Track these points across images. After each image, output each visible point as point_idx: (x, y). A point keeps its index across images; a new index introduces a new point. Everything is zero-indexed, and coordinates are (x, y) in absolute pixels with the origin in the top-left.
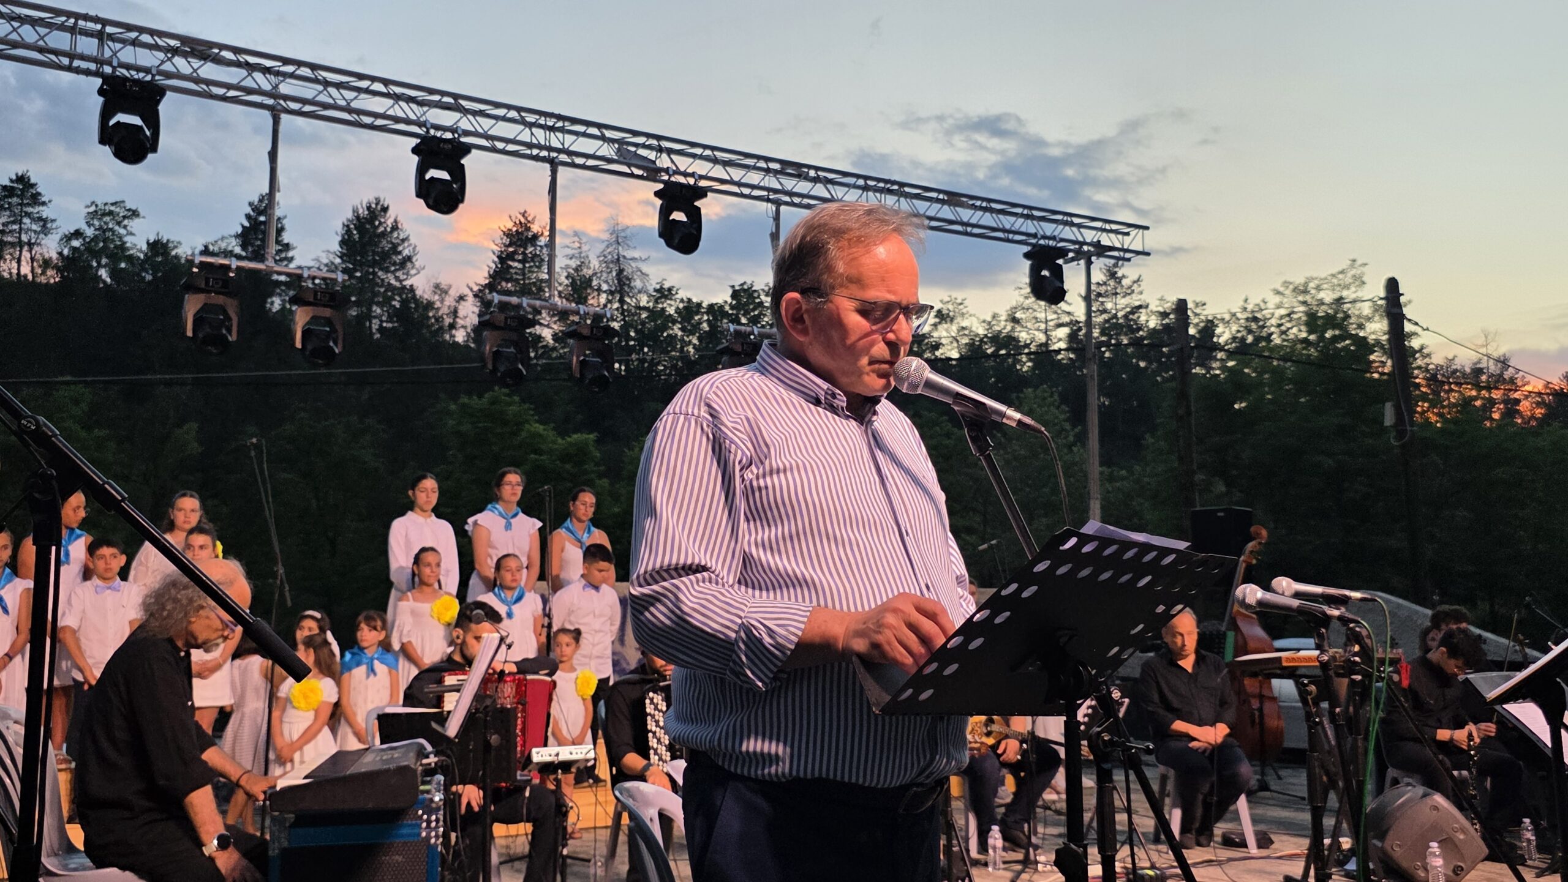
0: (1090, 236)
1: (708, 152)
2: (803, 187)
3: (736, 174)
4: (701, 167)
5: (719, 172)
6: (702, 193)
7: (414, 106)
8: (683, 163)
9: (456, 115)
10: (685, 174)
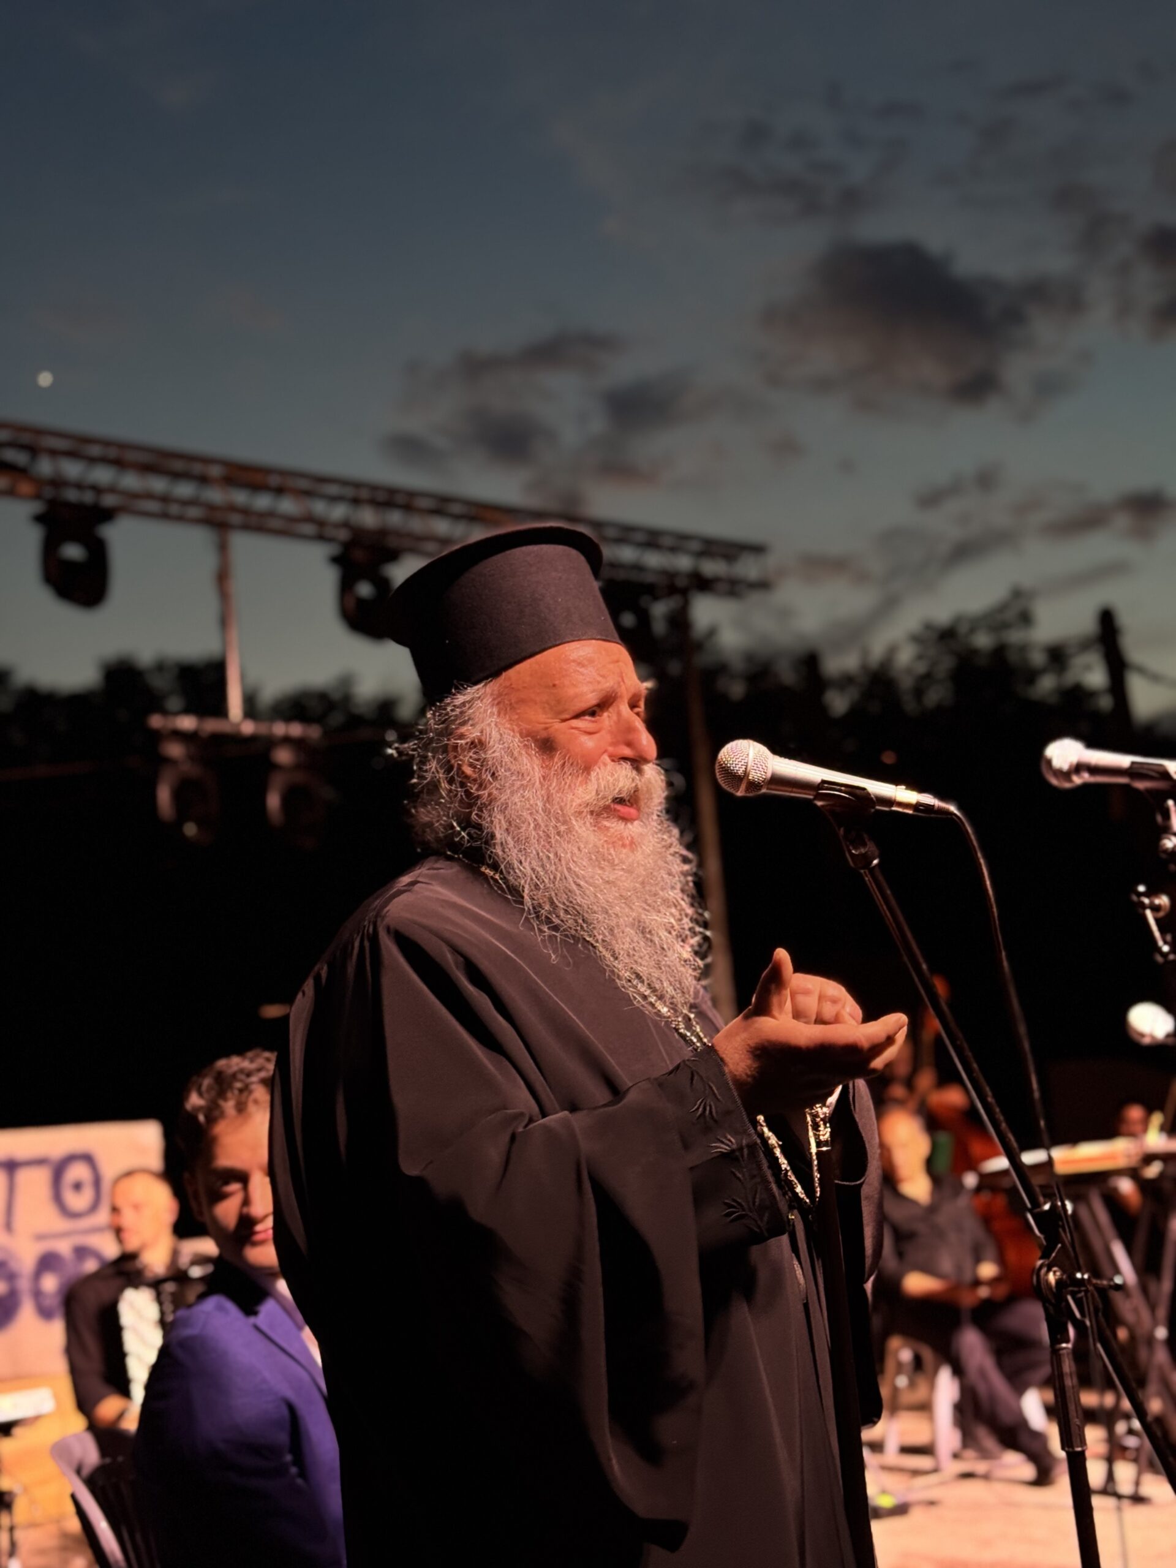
0: (683, 563)
2: (263, 502)
3: (158, 484)
4: (102, 475)
5: (131, 481)
6: (107, 515)
8: (72, 469)
10: (79, 486)
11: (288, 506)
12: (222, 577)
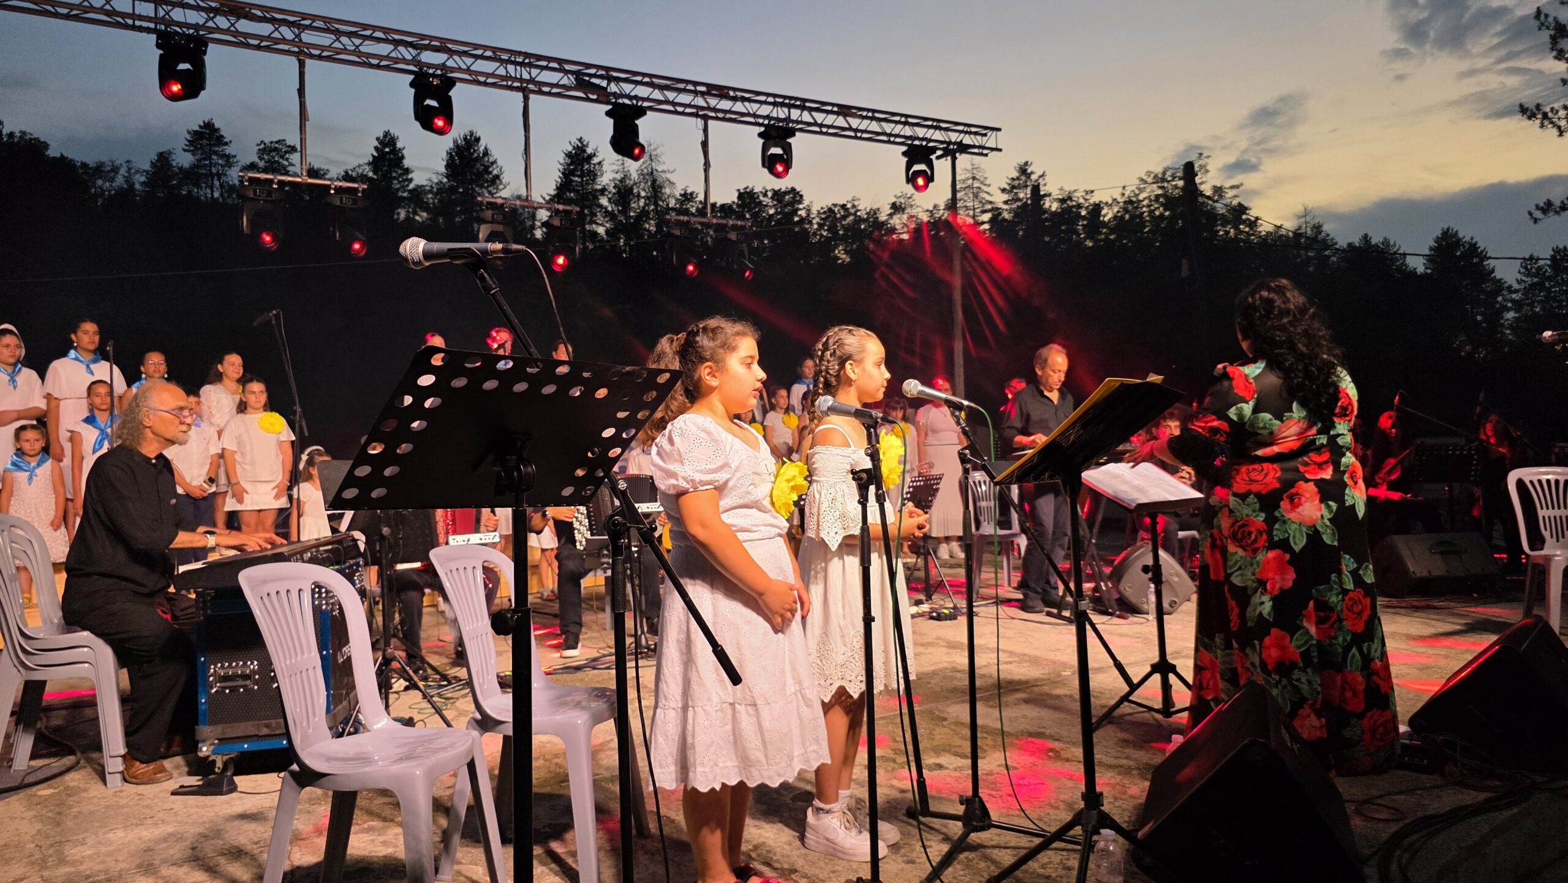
0: (954, 137)
1: (647, 79)
2: (725, 105)
6: (641, 112)
7: (410, 49)
9: (445, 56)
10: (630, 97)
11: (739, 107)
12: (705, 145)
